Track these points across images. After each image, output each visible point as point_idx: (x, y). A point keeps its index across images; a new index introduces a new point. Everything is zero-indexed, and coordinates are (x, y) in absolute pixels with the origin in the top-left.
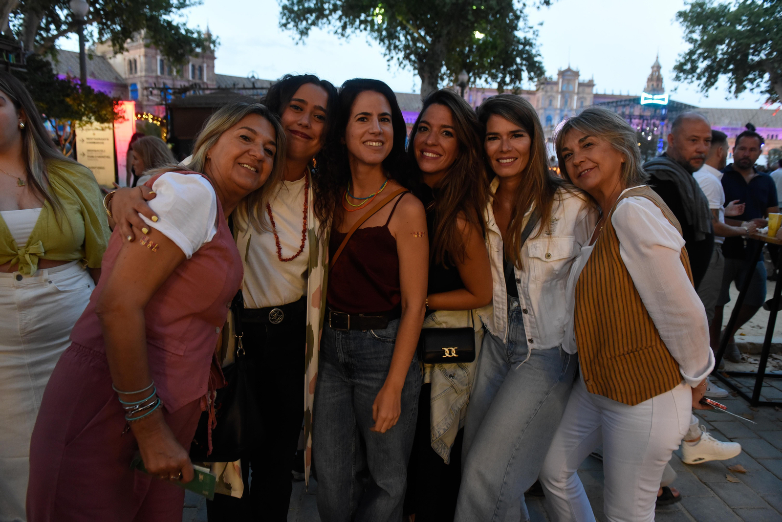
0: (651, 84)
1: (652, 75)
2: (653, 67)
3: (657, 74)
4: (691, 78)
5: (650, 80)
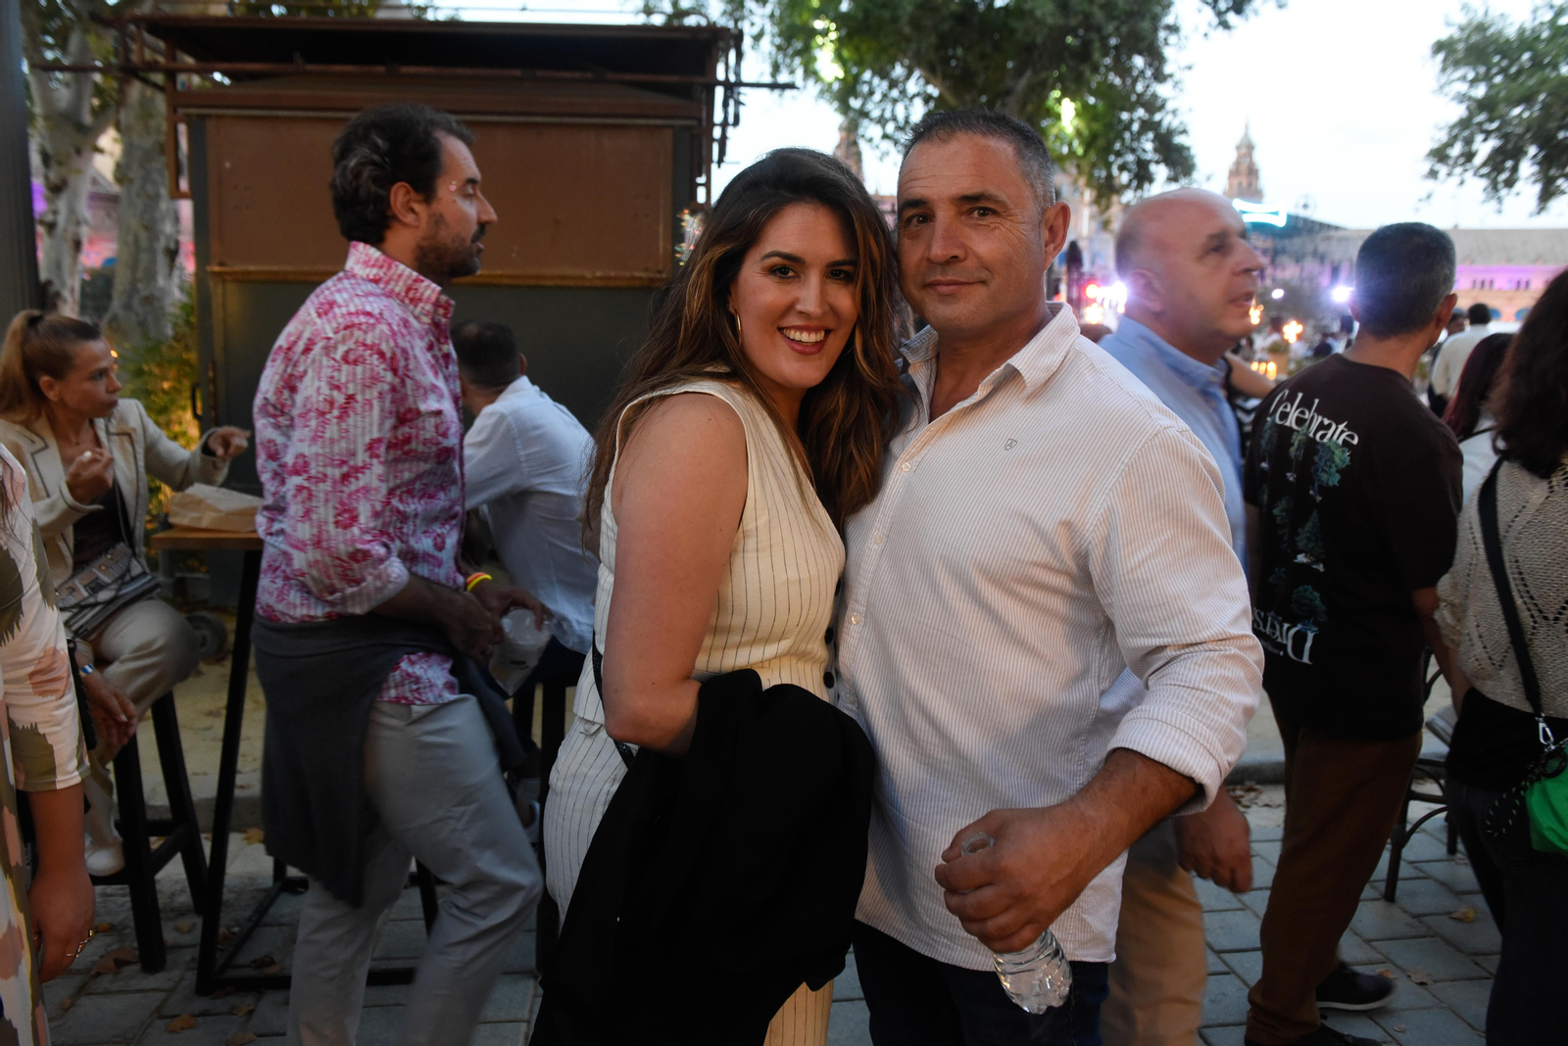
0: (1236, 181)
1: (1238, 163)
2: (1238, 148)
3: (1247, 160)
4: (1461, 174)
5: (1234, 173)
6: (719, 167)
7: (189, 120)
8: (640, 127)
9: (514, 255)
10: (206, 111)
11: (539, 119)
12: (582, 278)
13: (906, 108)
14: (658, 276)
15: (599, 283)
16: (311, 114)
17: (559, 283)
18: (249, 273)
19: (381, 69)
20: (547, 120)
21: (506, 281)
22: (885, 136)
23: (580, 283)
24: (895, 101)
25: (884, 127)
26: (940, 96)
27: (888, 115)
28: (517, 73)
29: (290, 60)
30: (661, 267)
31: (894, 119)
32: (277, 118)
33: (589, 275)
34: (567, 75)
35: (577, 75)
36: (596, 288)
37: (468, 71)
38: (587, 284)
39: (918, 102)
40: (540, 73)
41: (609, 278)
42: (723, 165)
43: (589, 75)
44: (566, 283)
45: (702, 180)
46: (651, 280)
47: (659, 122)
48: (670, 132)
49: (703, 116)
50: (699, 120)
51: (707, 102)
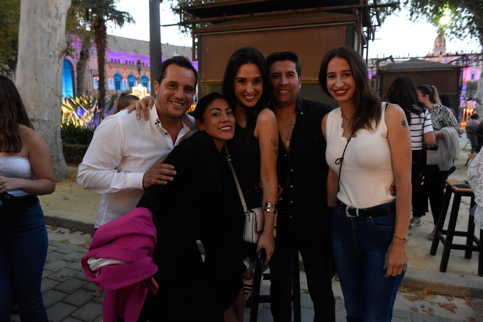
6: (373, 41)
7: (198, 37)
8: (335, 26)
10: (202, 34)
11: (299, 27)
12: (312, 81)
13: (461, 22)
16: (229, 32)
18: (212, 82)
19: (248, 15)
20: (302, 26)
22: (452, 32)
23: (311, 82)
24: (457, 20)
25: (452, 29)
26: (474, 16)
27: (453, 25)
28: (291, 11)
29: (222, 15)
31: (456, 26)
34: (308, 10)
35: (311, 9)
37: (275, 12)
38: (313, 83)
39: (466, 20)
40: (298, 10)
42: (374, 40)
43: (315, 9)
44: (306, 83)
45: (365, 46)
47: (341, 23)
48: (345, 27)
49: (358, 20)
50: (356, 21)
51: (360, 15)
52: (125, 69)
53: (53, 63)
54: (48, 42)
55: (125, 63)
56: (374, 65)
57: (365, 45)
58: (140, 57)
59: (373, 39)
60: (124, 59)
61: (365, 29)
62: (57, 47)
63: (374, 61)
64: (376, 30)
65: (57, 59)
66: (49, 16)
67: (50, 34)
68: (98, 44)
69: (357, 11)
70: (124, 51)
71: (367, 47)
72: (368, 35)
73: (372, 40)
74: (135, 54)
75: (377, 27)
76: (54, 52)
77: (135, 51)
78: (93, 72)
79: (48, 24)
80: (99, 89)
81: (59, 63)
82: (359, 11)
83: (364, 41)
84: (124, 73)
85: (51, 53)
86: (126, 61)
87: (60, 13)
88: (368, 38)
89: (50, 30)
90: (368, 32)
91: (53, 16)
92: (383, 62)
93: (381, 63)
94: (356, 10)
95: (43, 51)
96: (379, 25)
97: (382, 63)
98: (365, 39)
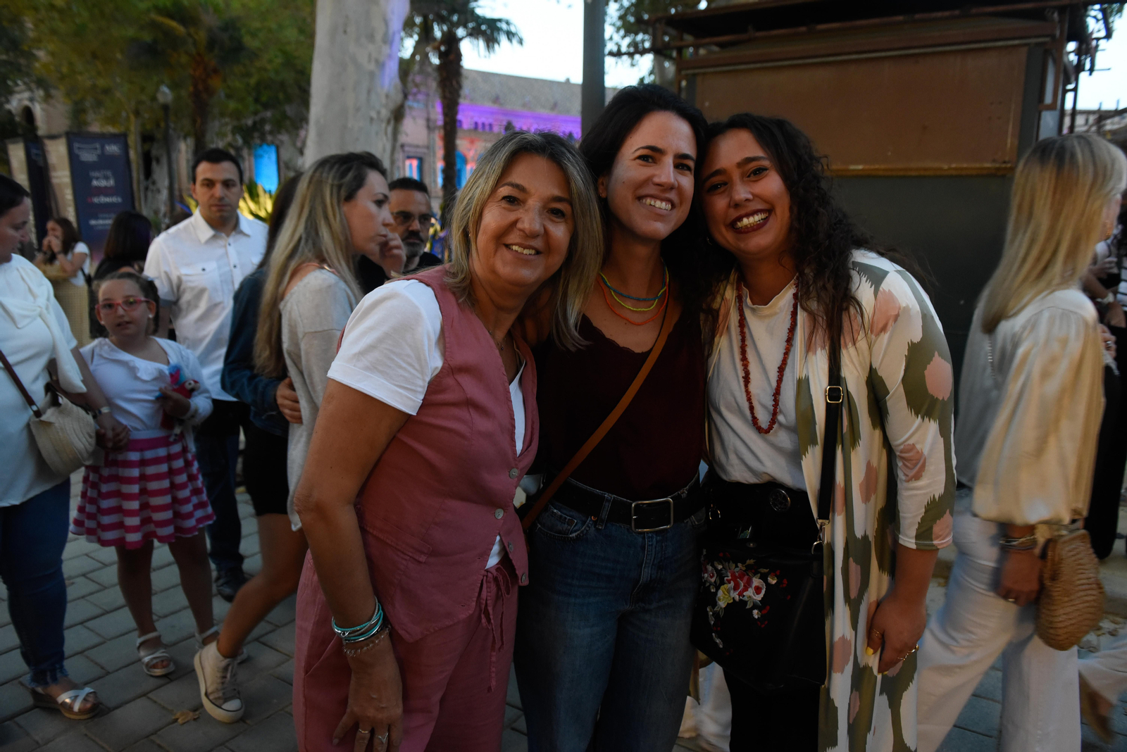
7: (687, 77)
9: (890, 154)
10: (697, 71)
11: (917, 51)
12: (941, 169)
14: (1004, 166)
15: (954, 173)
17: (922, 173)
19: (803, 29)
20: (922, 51)
21: (881, 173)
28: (901, 18)
29: (745, 31)
30: (1007, 159)
32: (737, 71)
33: (946, 167)
34: (939, 14)
35: (947, 14)
36: (951, 177)
38: (945, 173)
40: (917, 16)
41: (962, 169)
43: (957, 12)
44: (927, 173)
46: (998, 169)
47: (1016, 42)
48: (1025, 50)
49: (1058, 33)
50: (1053, 36)
51: (1061, 21)
52: (472, 142)
53: (377, 133)
54: (369, 92)
55: (472, 127)
56: (1091, 126)
57: (1070, 83)
58: (506, 113)
59: (1091, 70)
60: (472, 118)
61: (1072, 46)
62: (384, 101)
63: (1092, 119)
64: (1100, 48)
65: (384, 125)
66: (371, 37)
67: (372, 75)
68: (444, 91)
69: (1056, 15)
70: (472, 100)
71: (1075, 90)
72: (1079, 60)
73: (1088, 73)
74: (496, 107)
75: (1102, 43)
76: (379, 113)
77: (496, 100)
78: (407, 149)
79: (370, 56)
80: (445, 186)
81: (386, 134)
82: (1060, 14)
83: (1070, 75)
84: (470, 150)
85: (374, 115)
86: (476, 124)
87: (391, 32)
88: (1079, 68)
89: (372, 67)
90: (1078, 52)
91: (379, 37)
92: (1116, 119)
93: (1109, 121)
94: (1053, 13)
95: (358, 110)
96: (1109, 35)
97: (1113, 124)
98: (1071, 70)
